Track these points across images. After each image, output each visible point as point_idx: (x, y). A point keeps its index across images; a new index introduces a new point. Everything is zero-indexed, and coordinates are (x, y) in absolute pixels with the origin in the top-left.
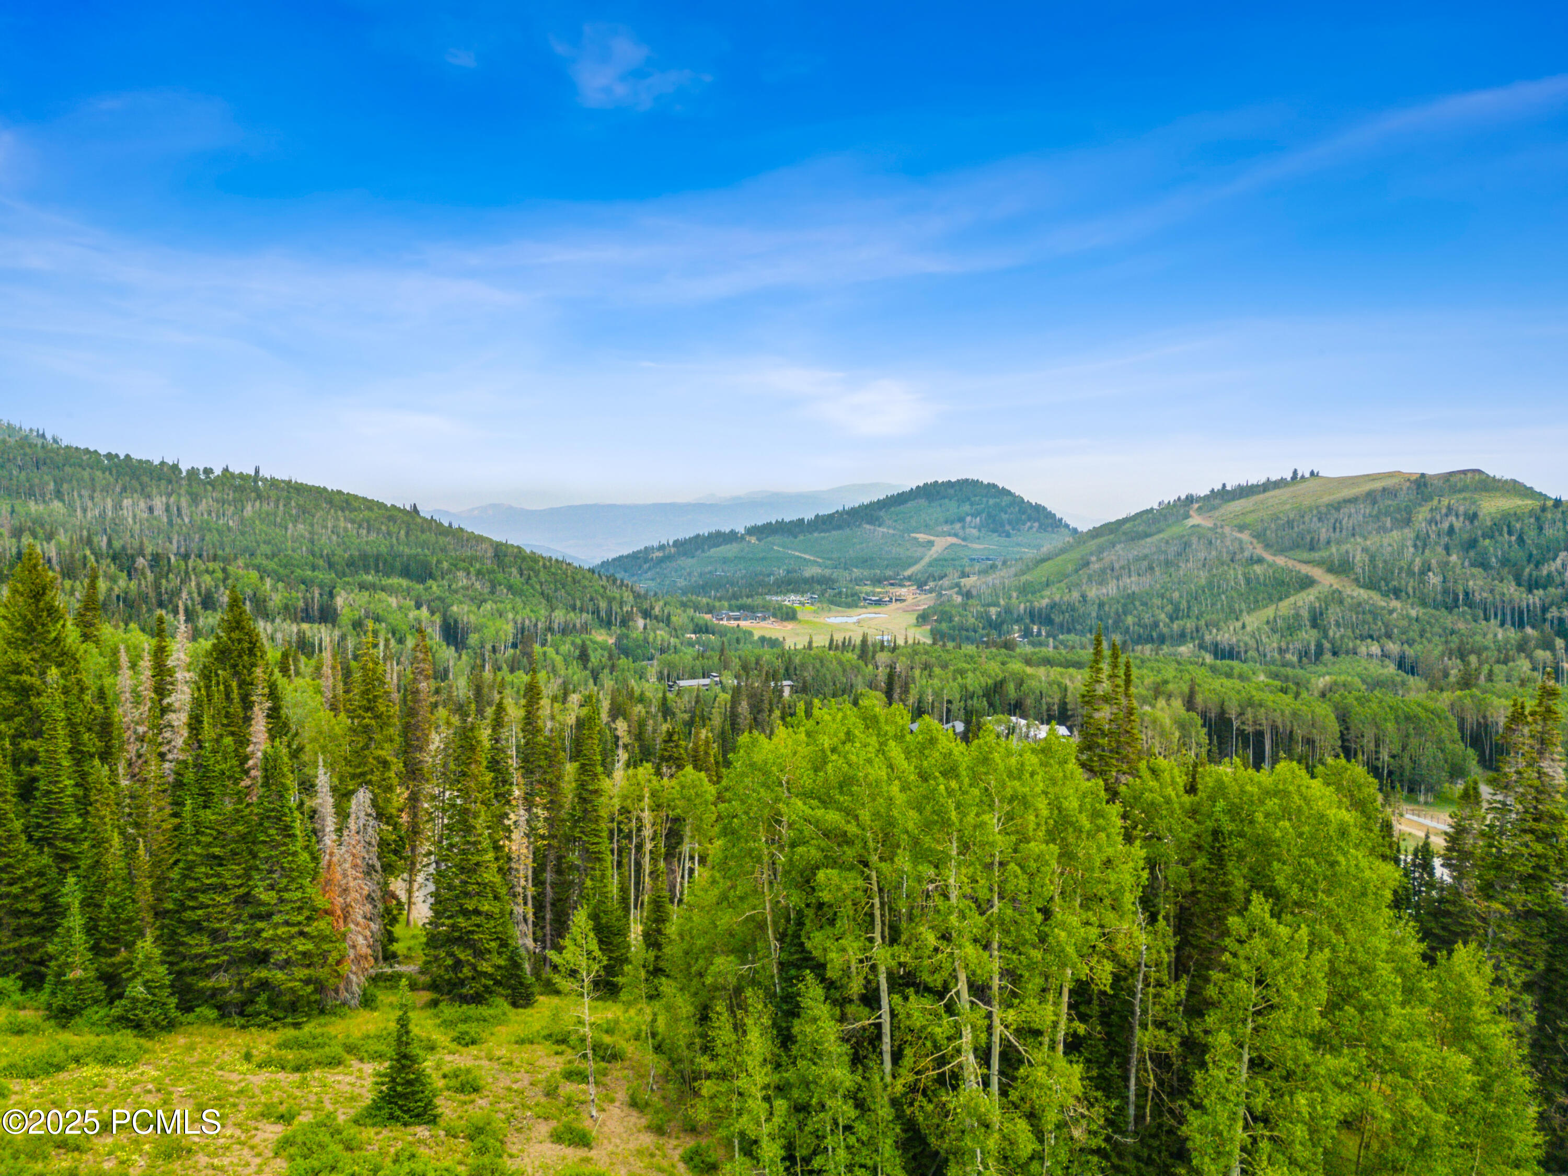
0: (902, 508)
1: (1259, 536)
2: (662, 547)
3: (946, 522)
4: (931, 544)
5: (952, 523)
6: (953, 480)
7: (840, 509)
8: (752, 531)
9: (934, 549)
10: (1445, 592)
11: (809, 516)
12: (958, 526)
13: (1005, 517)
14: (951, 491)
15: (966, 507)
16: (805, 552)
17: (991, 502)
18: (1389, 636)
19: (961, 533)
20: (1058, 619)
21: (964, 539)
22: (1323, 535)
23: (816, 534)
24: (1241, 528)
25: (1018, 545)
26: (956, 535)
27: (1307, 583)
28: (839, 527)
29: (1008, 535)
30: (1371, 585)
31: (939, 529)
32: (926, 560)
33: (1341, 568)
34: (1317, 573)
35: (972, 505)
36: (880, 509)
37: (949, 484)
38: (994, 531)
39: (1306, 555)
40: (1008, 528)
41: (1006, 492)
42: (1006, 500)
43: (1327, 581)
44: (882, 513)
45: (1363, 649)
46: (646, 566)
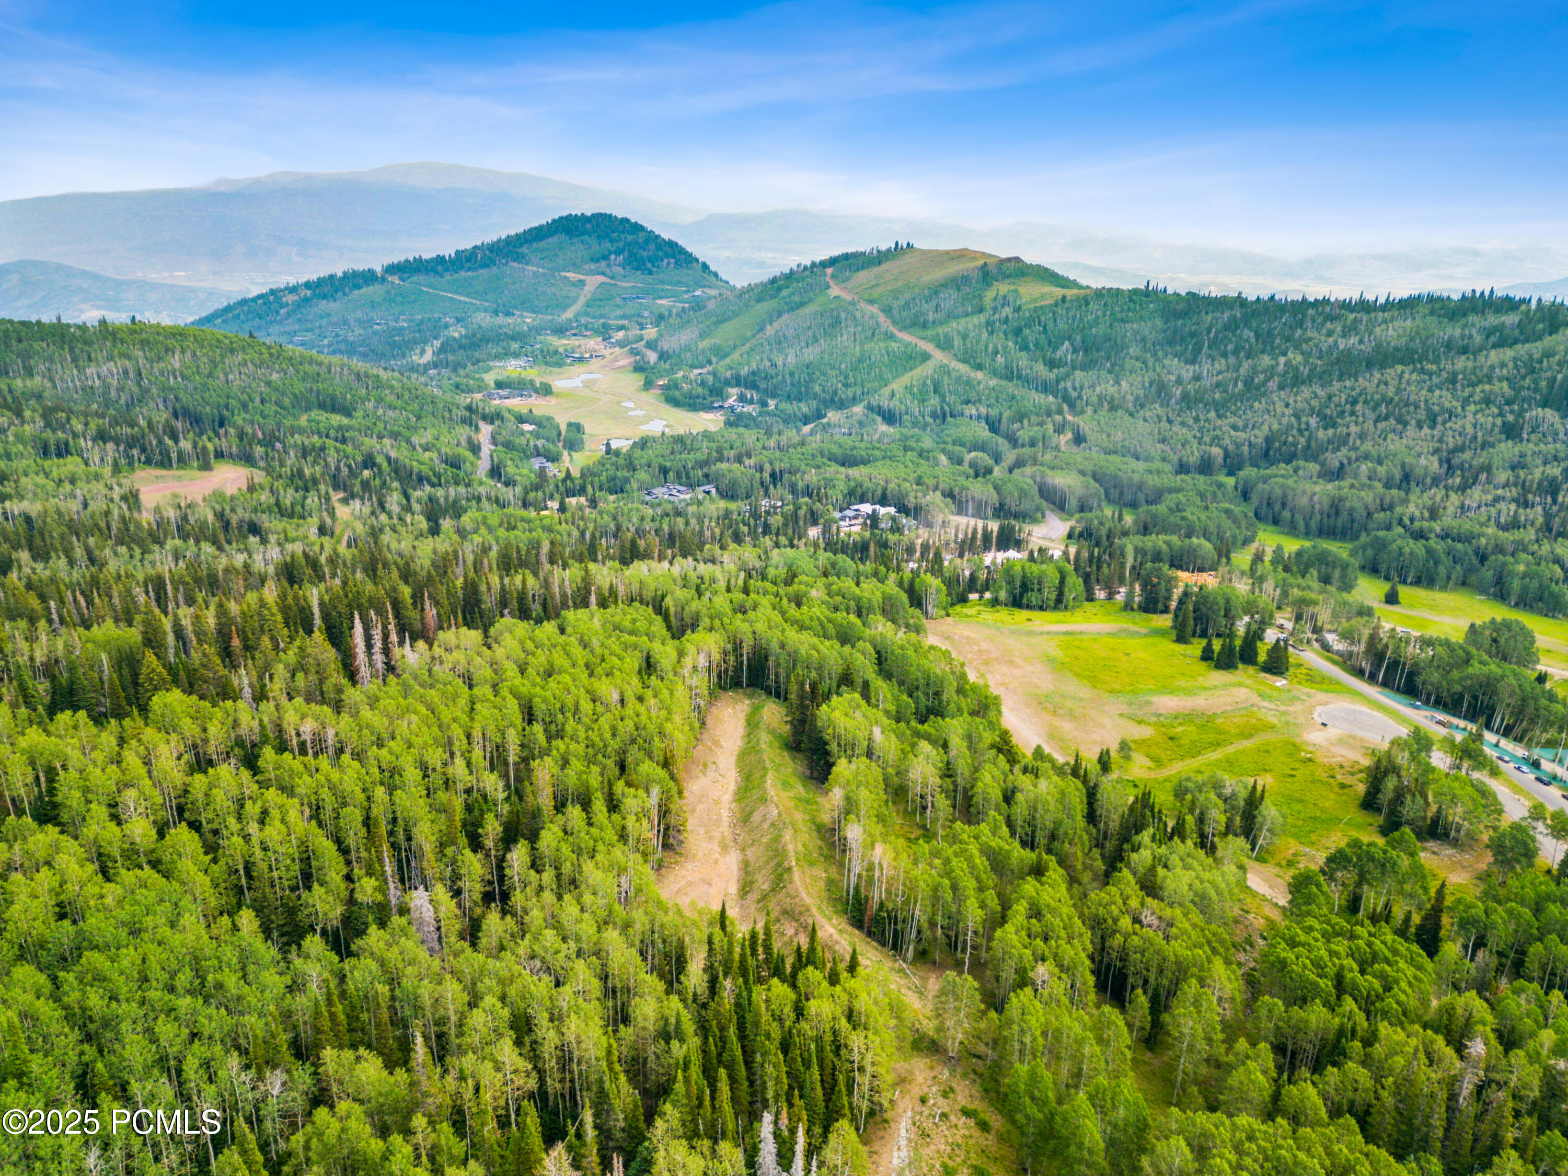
0: (543, 244)
1: (887, 310)
2: (293, 290)
3: (592, 260)
4: (582, 283)
5: (597, 261)
6: (589, 214)
7: (479, 243)
8: (392, 269)
9: (587, 288)
10: (1006, 367)
11: (448, 251)
12: (603, 264)
13: (645, 254)
14: (588, 226)
15: (607, 245)
16: (457, 293)
17: (630, 238)
18: (979, 401)
19: (608, 271)
20: (763, 385)
21: (612, 278)
22: (931, 317)
23: (463, 274)
24: (871, 302)
25: (662, 282)
26: (603, 274)
27: (926, 357)
28: (485, 266)
29: (651, 273)
30: (964, 361)
31: (587, 267)
32: (582, 301)
33: (945, 344)
34: (929, 348)
35: (612, 241)
36: (521, 246)
37: (583, 219)
38: (637, 269)
39: (921, 333)
40: (649, 265)
41: (637, 228)
42: (641, 237)
43: (939, 357)
44: (524, 250)
45: (967, 412)
46: (282, 311)
